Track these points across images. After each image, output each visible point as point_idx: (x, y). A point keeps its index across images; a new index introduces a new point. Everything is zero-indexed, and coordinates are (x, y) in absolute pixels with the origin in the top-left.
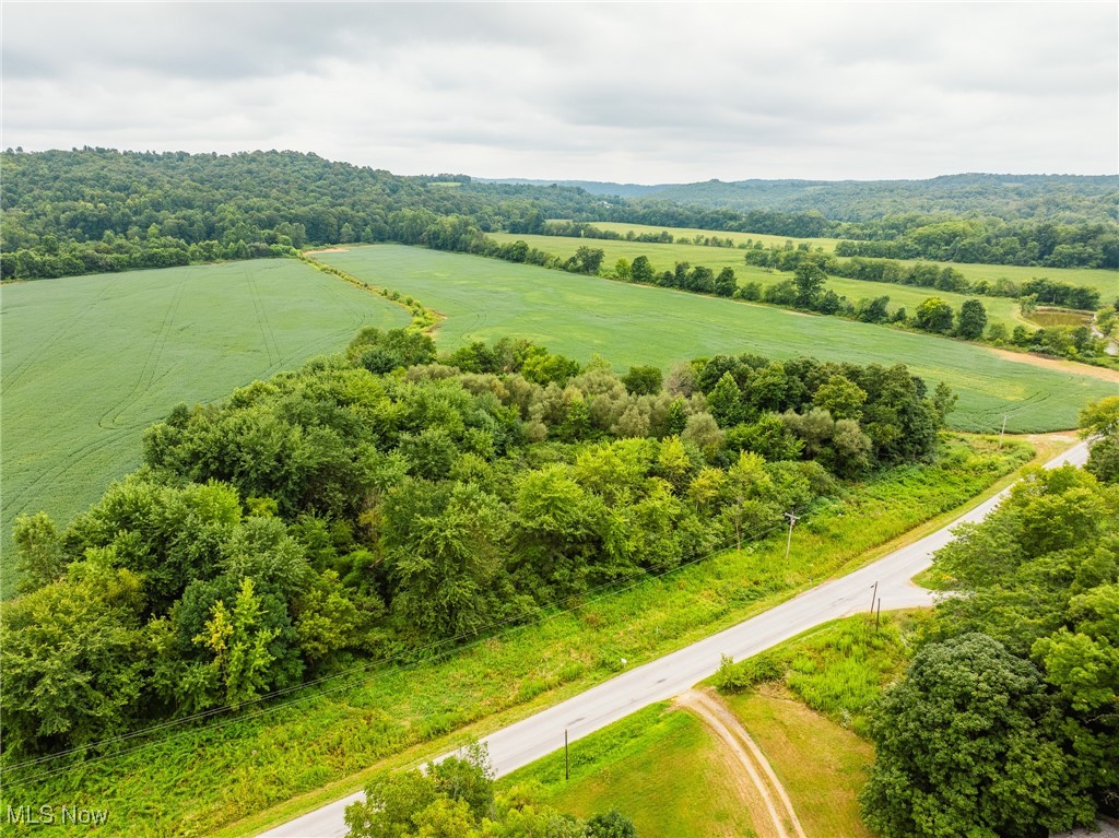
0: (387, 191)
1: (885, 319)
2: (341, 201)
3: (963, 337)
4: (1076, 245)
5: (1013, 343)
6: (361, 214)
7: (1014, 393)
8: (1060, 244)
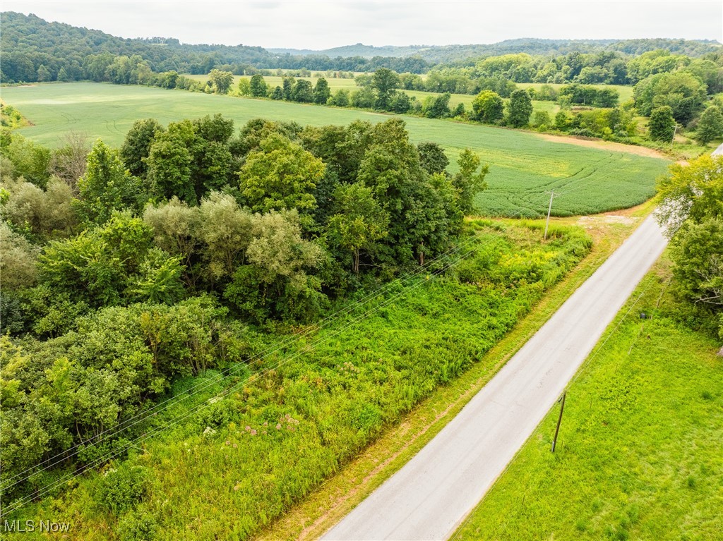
0: (92, 43)
1: (446, 114)
2: (46, 49)
3: (512, 126)
4: (596, 67)
5: (554, 129)
6: (61, 59)
7: (559, 170)
8: (585, 66)
